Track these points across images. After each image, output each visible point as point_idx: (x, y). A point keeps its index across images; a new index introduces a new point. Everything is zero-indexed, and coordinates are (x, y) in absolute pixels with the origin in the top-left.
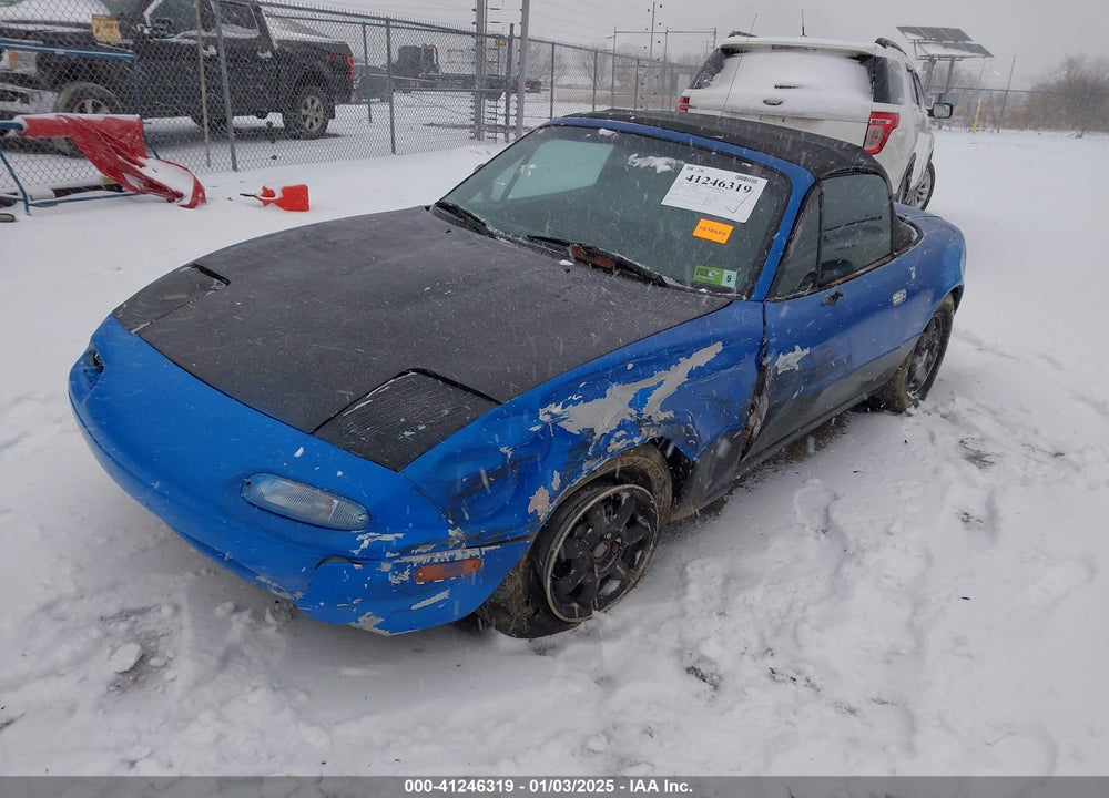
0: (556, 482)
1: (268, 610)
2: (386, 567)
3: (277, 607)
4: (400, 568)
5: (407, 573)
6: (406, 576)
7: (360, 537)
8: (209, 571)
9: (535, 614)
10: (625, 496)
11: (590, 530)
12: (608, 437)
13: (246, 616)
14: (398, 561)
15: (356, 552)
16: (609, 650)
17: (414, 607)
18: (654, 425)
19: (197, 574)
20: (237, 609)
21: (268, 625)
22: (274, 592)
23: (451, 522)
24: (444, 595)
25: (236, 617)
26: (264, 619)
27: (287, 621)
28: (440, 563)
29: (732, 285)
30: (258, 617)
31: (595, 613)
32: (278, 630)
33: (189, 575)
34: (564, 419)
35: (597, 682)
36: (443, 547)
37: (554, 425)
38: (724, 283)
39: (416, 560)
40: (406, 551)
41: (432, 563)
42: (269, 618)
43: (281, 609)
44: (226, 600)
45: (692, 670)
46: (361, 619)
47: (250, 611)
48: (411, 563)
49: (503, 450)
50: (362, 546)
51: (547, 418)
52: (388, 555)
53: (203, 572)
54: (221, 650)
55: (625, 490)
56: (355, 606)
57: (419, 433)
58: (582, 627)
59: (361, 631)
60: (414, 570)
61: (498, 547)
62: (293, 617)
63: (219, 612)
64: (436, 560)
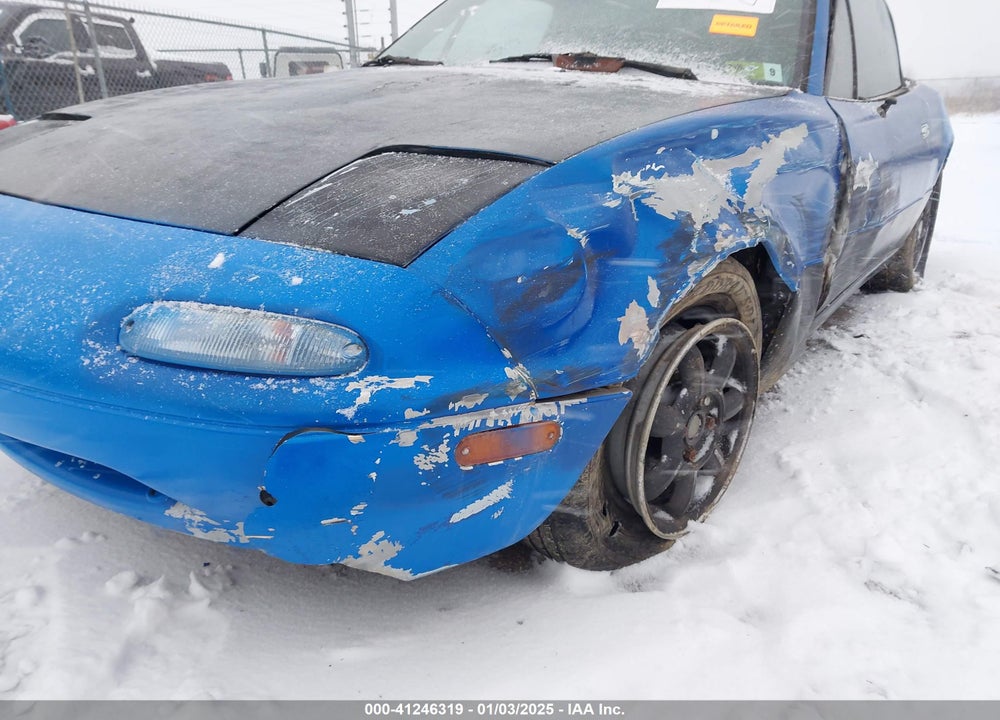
0: (654, 296)
1: (192, 576)
2: (407, 438)
3: (207, 571)
4: (432, 438)
5: (444, 448)
6: (442, 455)
7: (352, 386)
8: (94, 534)
9: (613, 532)
10: (722, 340)
11: (684, 392)
12: (710, 229)
13: (156, 589)
14: (426, 426)
15: (349, 413)
16: (739, 570)
17: (456, 518)
18: (758, 222)
19: (74, 539)
20: (141, 582)
21: (194, 600)
22: (199, 534)
23: (507, 354)
24: (502, 492)
25: (140, 592)
26: (187, 592)
27: (225, 590)
28: (497, 428)
29: (778, 78)
30: (177, 589)
31: (691, 523)
32: (212, 604)
33: (63, 544)
34: (650, 194)
35: (742, 620)
36: (499, 400)
37: (637, 202)
38: (768, 77)
39: (459, 423)
40: (439, 408)
41: (482, 430)
42: (196, 588)
43: (213, 573)
44: (121, 570)
45: (871, 585)
46: (364, 549)
47: (161, 580)
48: (450, 429)
49: (573, 232)
50: (359, 401)
51: (625, 191)
52: (410, 414)
53: (85, 537)
54: (115, 648)
55: (721, 330)
56: (356, 519)
57: (426, 210)
58: (679, 545)
59: (364, 576)
60: (457, 443)
61: (584, 400)
62: (234, 582)
63: (111, 588)
64: (490, 424)
